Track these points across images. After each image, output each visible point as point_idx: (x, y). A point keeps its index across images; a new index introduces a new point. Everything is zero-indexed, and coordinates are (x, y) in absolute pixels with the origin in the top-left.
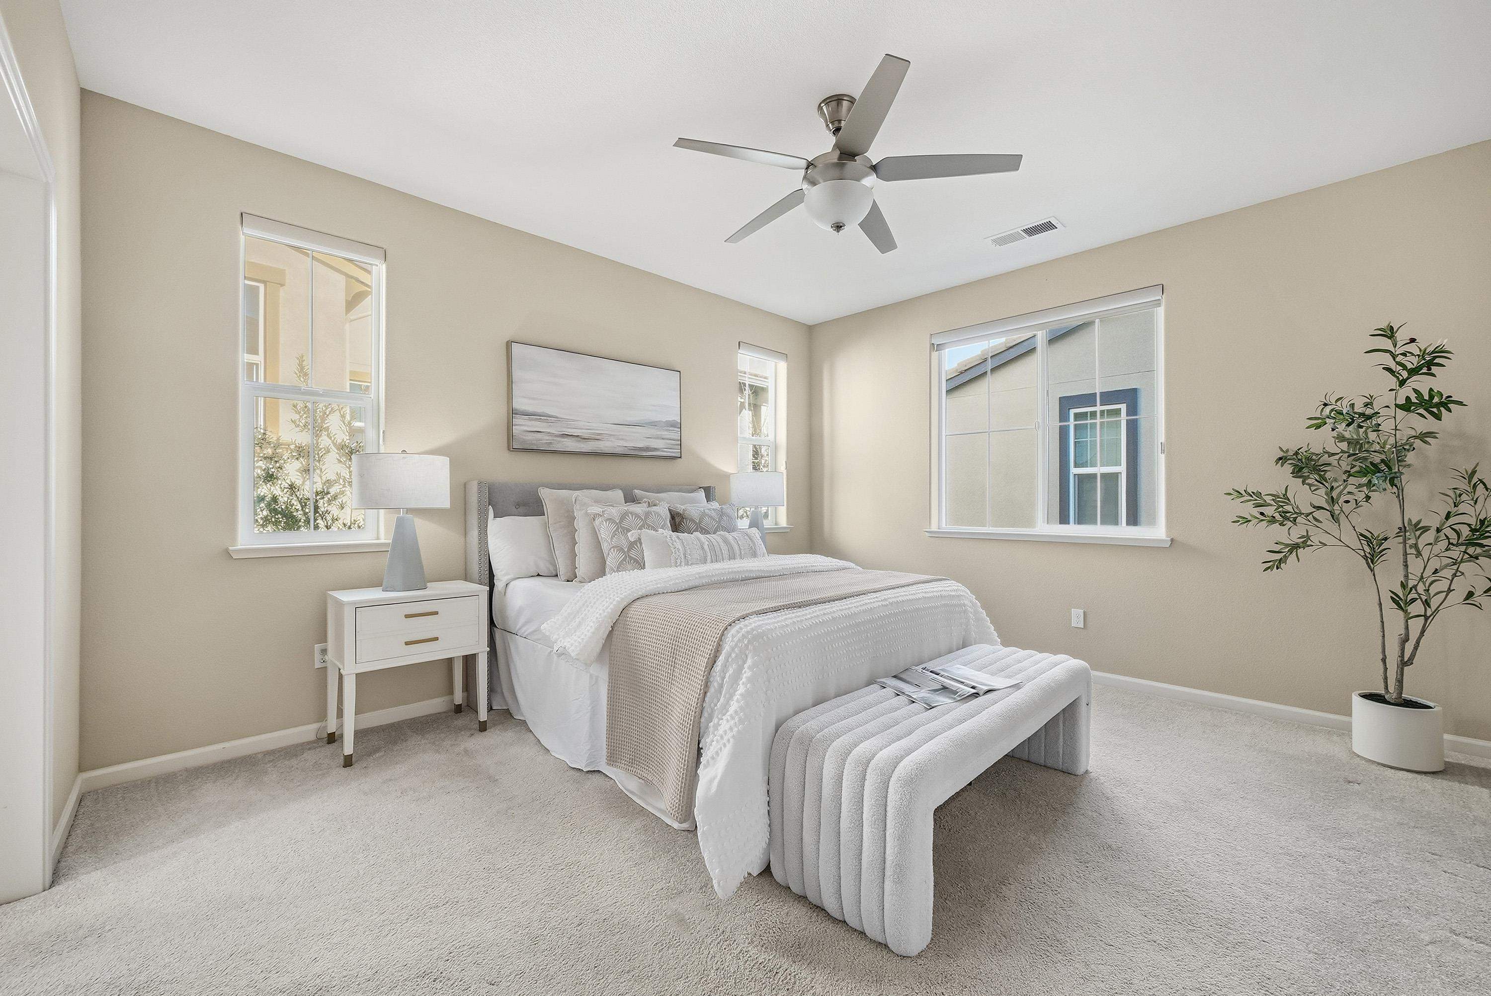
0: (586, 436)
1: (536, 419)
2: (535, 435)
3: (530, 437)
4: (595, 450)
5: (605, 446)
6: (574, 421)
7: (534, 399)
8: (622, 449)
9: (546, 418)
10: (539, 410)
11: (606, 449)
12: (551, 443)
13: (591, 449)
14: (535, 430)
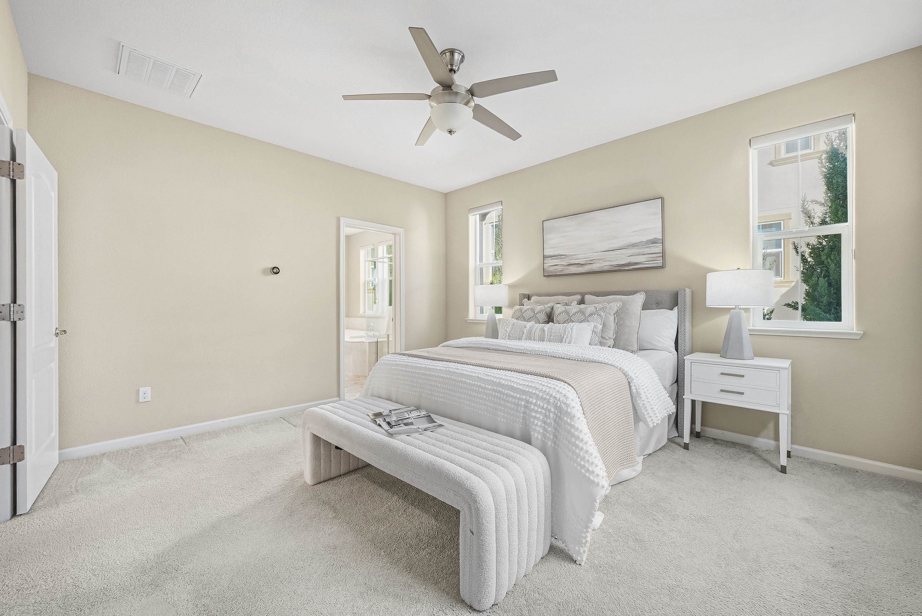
0: (583, 263)
1: (555, 258)
2: (554, 267)
3: (552, 269)
4: (589, 271)
5: (595, 267)
6: (575, 255)
7: (554, 248)
8: (608, 267)
9: (559, 257)
10: (556, 253)
11: (596, 269)
12: (563, 270)
13: (586, 270)
14: (553, 264)
